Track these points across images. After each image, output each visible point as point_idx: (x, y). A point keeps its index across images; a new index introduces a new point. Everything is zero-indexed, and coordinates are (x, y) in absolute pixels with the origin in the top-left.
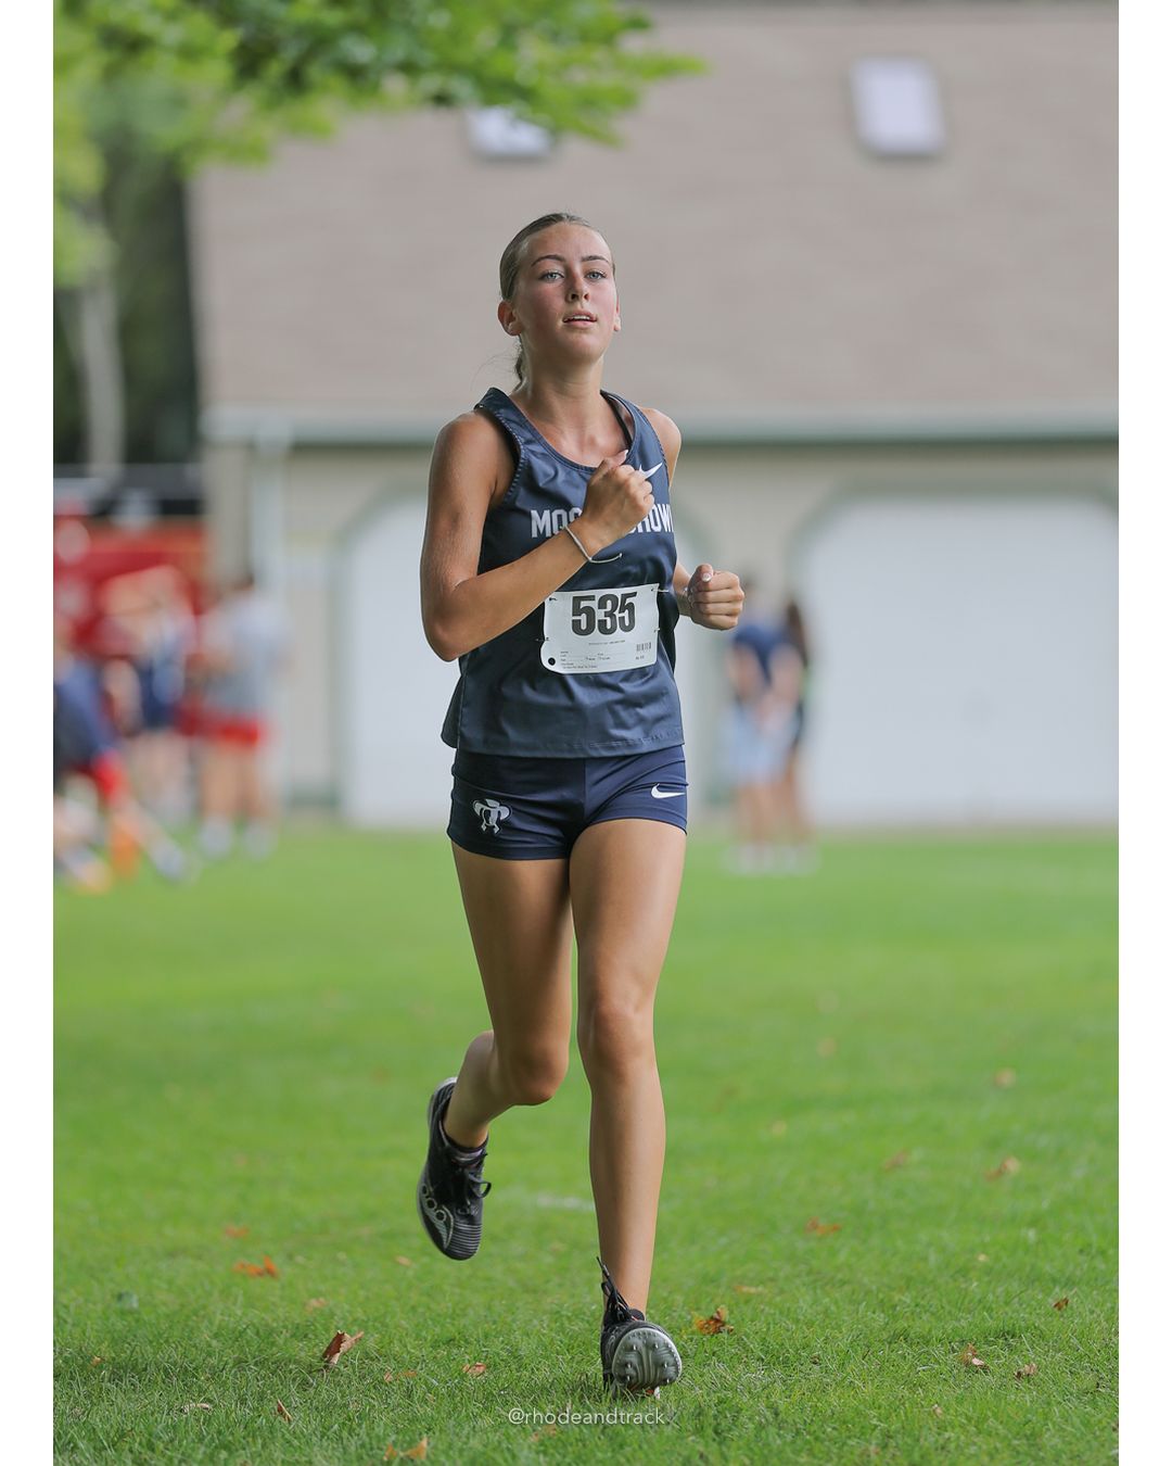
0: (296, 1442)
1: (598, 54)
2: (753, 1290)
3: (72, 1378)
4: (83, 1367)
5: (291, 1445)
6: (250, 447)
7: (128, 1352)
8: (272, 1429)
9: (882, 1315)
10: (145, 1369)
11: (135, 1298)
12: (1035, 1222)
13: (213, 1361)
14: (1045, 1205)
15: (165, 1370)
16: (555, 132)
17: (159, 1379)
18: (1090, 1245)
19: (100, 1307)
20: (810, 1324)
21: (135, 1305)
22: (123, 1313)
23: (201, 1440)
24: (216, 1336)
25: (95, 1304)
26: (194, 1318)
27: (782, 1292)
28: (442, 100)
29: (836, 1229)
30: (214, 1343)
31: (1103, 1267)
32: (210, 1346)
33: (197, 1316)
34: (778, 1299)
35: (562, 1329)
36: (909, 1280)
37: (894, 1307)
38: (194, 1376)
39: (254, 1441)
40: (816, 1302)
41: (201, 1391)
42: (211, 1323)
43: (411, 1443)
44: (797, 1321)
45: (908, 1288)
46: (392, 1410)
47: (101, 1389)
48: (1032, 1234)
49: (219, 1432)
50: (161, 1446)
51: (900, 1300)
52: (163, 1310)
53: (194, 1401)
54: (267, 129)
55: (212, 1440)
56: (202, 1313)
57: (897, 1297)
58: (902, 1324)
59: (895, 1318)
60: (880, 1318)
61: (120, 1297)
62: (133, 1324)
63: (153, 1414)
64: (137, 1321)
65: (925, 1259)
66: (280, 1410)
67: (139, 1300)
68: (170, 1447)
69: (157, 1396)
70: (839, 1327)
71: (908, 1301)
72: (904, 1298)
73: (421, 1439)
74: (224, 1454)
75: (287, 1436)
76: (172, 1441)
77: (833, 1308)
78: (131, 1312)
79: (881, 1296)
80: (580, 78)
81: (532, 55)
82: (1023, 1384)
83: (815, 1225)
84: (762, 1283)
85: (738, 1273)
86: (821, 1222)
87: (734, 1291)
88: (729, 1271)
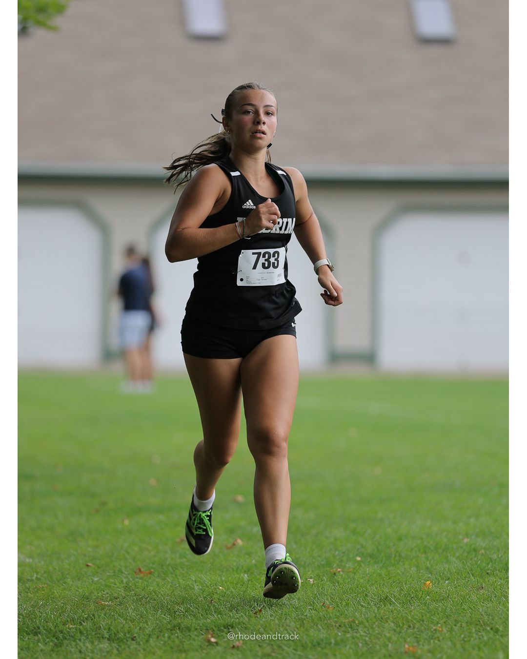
2: (107, 603)
12: (248, 570)
14: (254, 562)
20: (132, 621)
27: (121, 604)
29: (150, 573)
34: (118, 607)
36: (184, 598)
37: (175, 612)
40: (136, 609)
44: (126, 619)
45: (183, 603)
48: (246, 577)
51: (178, 609)
57: (177, 607)
58: (178, 621)
59: (175, 618)
60: (168, 618)
65: (193, 589)
70: (146, 622)
71: (182, 609)
77: (144, 612)
79: (169, 607)
82: (235, 651)
83: (140, 570)
84: (111, 600)
85: (100, 594)
86: (142, 570)
87: (97, 603)
88: (96, 594)
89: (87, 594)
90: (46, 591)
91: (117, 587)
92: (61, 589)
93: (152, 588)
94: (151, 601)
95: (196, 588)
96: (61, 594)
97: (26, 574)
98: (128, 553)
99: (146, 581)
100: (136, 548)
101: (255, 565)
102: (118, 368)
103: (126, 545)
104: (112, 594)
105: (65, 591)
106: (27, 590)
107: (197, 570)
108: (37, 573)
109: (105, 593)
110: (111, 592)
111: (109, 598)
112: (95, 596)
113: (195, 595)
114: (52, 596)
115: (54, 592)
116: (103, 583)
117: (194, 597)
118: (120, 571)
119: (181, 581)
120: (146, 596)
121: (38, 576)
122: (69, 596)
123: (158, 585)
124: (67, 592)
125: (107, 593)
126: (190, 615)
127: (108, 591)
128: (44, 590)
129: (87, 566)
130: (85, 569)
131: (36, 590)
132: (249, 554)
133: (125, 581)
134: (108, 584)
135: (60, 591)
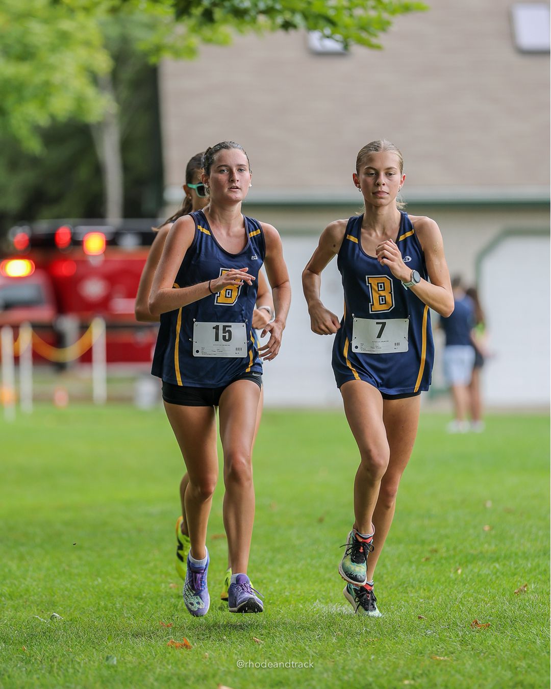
2: (442, 658)
11: (115, 658)
16: (346, 43)
19: (96, 664)
20: (471, 677)
21: (115, 663)
22: (109, 667)
24: (156, 680)
25: (94, 662)
26: (146, 670)
27: (457, 659)
28: (287, 26)
29: (488, 626)
30: (155, 684)
33: (147, 669)
34: (455, 663)
35: (339, 679)
36: (526, 653)
37: (516, 668)
40: (474, 665)
42: (154, 673)
44: (463, 676)
45: (525, 658)
51: (520, 665)
52: (129, 665)
54: (195, 41)
56: (149, 667)
57: (518, 663)
58: (520, 677)
59: (516, 674)
60: (509, 674)
61: (107, 659)
62: (114, 673)
64: (116, 671)
67: (117, 660)
70: (486, 679)
71: (524, 665)
72: (521, 664)
77: (484, 668)
78: (113, 666)
79: (510, 662)
80: (361, 13)
83: (476, 623)
84: (446, 654)
85: (434, 649)
86: (479, 622)
87: (431, 658)
88: (430, 647)
89: (420, 648)
90: (376, 645)
91: (452, 641)
92: (392, 643)
93: (490, 643)
94: (490, 656)
95: (538, 642)
96: (392, 648)
97: (354, 627)
98: (463, 605)
99: (483, 634)
100: (471, 599)
103: (460, 596)
104: (448, 649)
105: (396, 645)
107: (538, 622)
108: (366, 626)
109: (440, 647)
110: (446, 646)
111: (444, 653)
112: (429, 650)
113: (537, 650)
114: (384, 651)
115: (385, 646)
116: (437, 636)
117: (537, 652)
118: (455, 624)
119: (521, 634)
120: (485, 651)
121: (368, 630)
122: (401, 651)
123: (497, 639)
124: (399, 646)
125: (442, 648)
126: (533, 671)
127: (443, 645)
128: (374, 644)
129: (420, 618)
130: (417, 622)
131: (366, 644)
133: (460, 634)
134: (443, 638)
135: (392, 645)
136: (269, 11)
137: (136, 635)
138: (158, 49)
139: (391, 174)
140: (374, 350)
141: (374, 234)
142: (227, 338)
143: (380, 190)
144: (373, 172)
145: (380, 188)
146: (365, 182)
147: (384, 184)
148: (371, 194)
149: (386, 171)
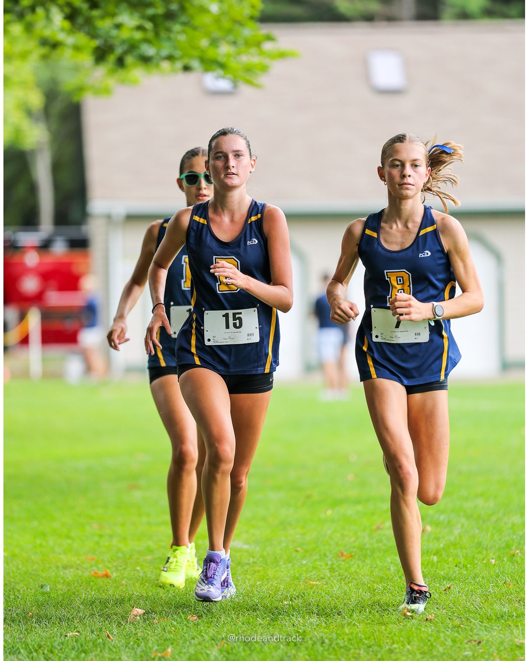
0: (114, 650)
1: (253, 50)
2: (314, 583)
3: (19, 622)
4: (25, 618)
5: (113, 651)
6: (109, 217)
7: (44, 610)
8: (104, 644)
9: (369, 594)
10: (51, 618)
11: (49, 586)
12: (437, 553)
13: (81, 614)
14: (442, 545)
15: (60, 618)
16: (235, 83)
17: (57, 622)
18: (460, 563)
19: (33, 591)
20: (338, 598)
21: (48, 590)
22: (43, 594)
23: (73, 649)
24: (82, 603)
25: (31, 589)
26: (73, 596)
27: (327, 584)
28: (187, 68)
29: (352, 556)
30: (81, 606)
31: (465, 572)
32: (80, 608)
33: (75, 595)
34: (325, 586)
36: (382, 578)
37: (374, 590)
38: (72, 621)
39: (96, 649)
40: (341, 588)
41: (75, 628)
42: (80, 598)
43: (164, 650)
44: (332, 597)
45: (381, 582)
46: (157, 636)
47: (32, 627)
48: (435, 558)
49: (82, 646)
50: (56, 651)
51: (377, 587)
52: (60, 592)
53: (72, 632)
54: (111, 82)
55: (78, 649)
56: (77, 593)
58: (378, 597)
59: (375, 595)
61: (42, 587)
62: (47, 598)
63: (53, 637)
64: (49, 597)
65: (389, 569)
66: (108, 636)
67: (50, 588)
68: (60, 652)
69: (56, 629)
70: (350, 599)
71: (381, 588)
72: (379, 586)
73: (168, 648)
74: (83, 655)
75: (111, 647)
76: (61, 649)
77: (348, 591)
78: (47, 593)
79: (369, 585)
80: (245, 59)
81: (224, 50)
82: (428, 623)
83: (342, 554)
84: (318, 580)
85: (308, 575)
86: (345, 553)
87: (306, 583)
88: (305, 574)
89: (297, 575)
91: (323, 569)
92: (274, 571)
93: (353, 570)
94: (353, 581)
95: (392, 568)
96: (274, 575)
98: (331, 539)
99: (348, 563)
100: (338, 535)
101: (443, 548)
102: (317, 379)
103: (329, 532)
104: (319, 575)
105: (278, 573)
106: (245, 573)
107: (392, 553)
108: (253, 557)
109: (313, 574)
110: (318, 573)
111: (316, 579)
112: (304, 576)
114: (267, 577)
115: (268, 574)
116: (311, 565)
117: (391, 577)
118: (325, 555)
119: (378, 563)
120: (349, 576)
121: (255, 560)
122: (282, 577)
123: (359, 567)
125: (315, 574)
126: (388, 592)
127: (315, 572)
128: (260, 572)
129: (297, 551)
130: (294, 554)
131: (253, 572)
132: (438, 539)
133: (329, 563)
134: (315, 566)
135: (274, 573)
136: (170, 58)
137: (65, 568)
138: (81, 89)
139: (416, 166)
140: (393, 339)
141: (394, 226)
142: (238, 325)
143: (406, 182)
144: (398, 163)
145: (405, 179)
146: (390, 174)
147: (409, 176)
148: (397, 186)
149: (412, 162)
